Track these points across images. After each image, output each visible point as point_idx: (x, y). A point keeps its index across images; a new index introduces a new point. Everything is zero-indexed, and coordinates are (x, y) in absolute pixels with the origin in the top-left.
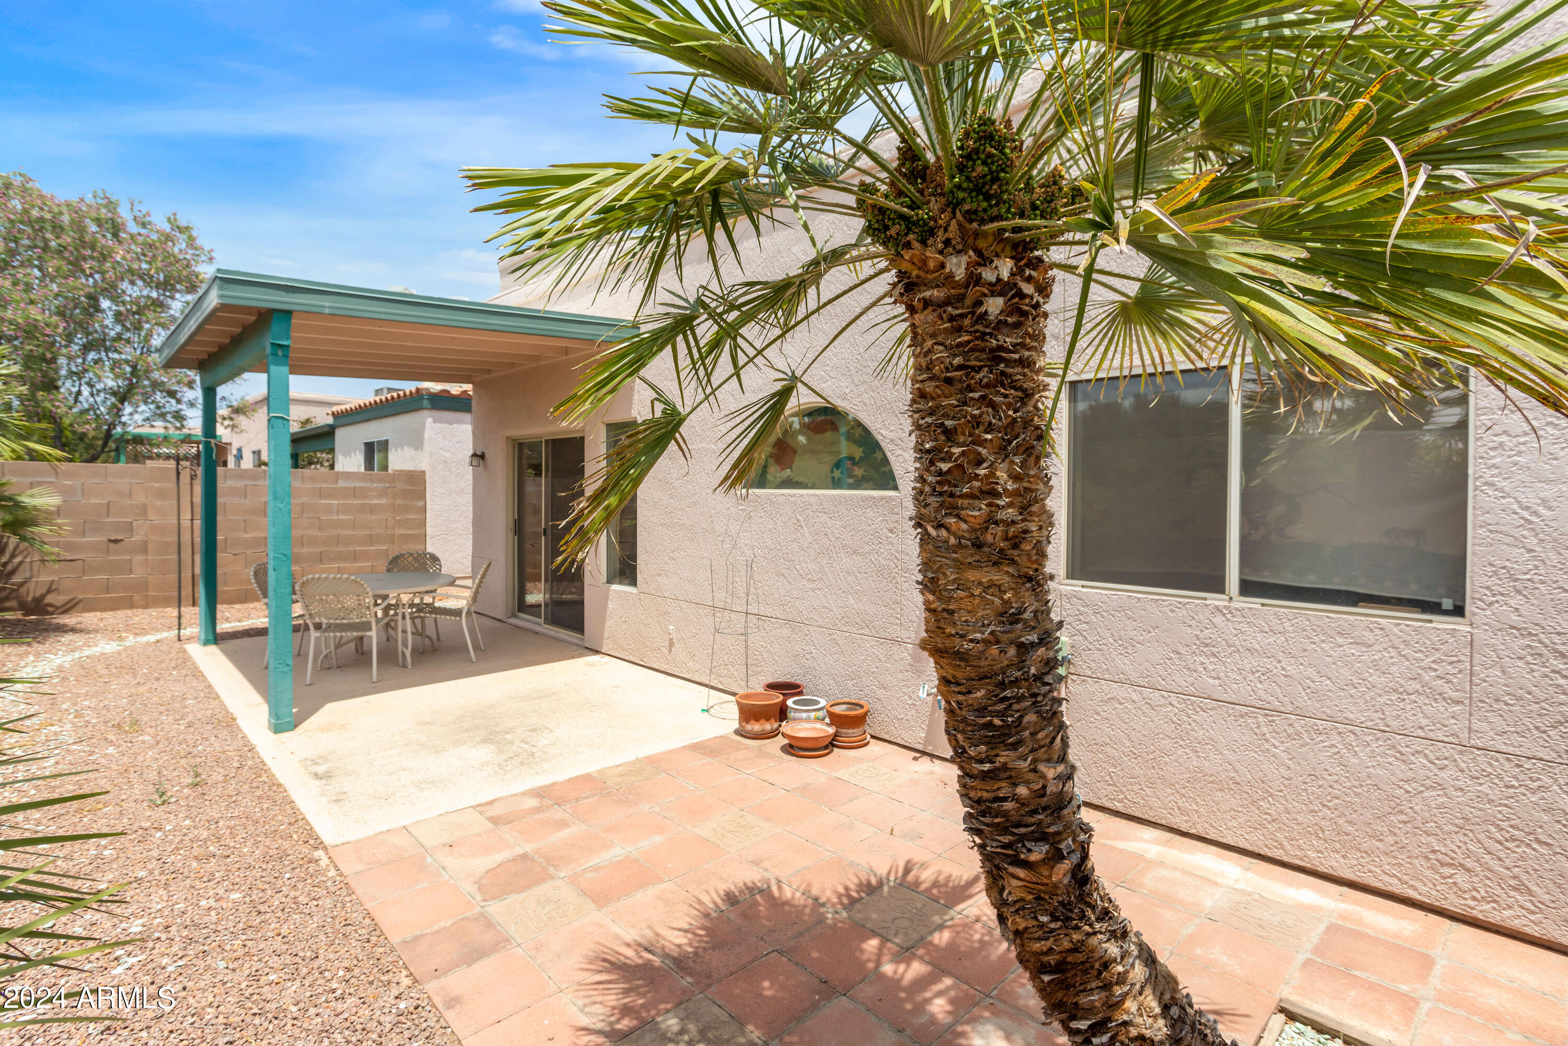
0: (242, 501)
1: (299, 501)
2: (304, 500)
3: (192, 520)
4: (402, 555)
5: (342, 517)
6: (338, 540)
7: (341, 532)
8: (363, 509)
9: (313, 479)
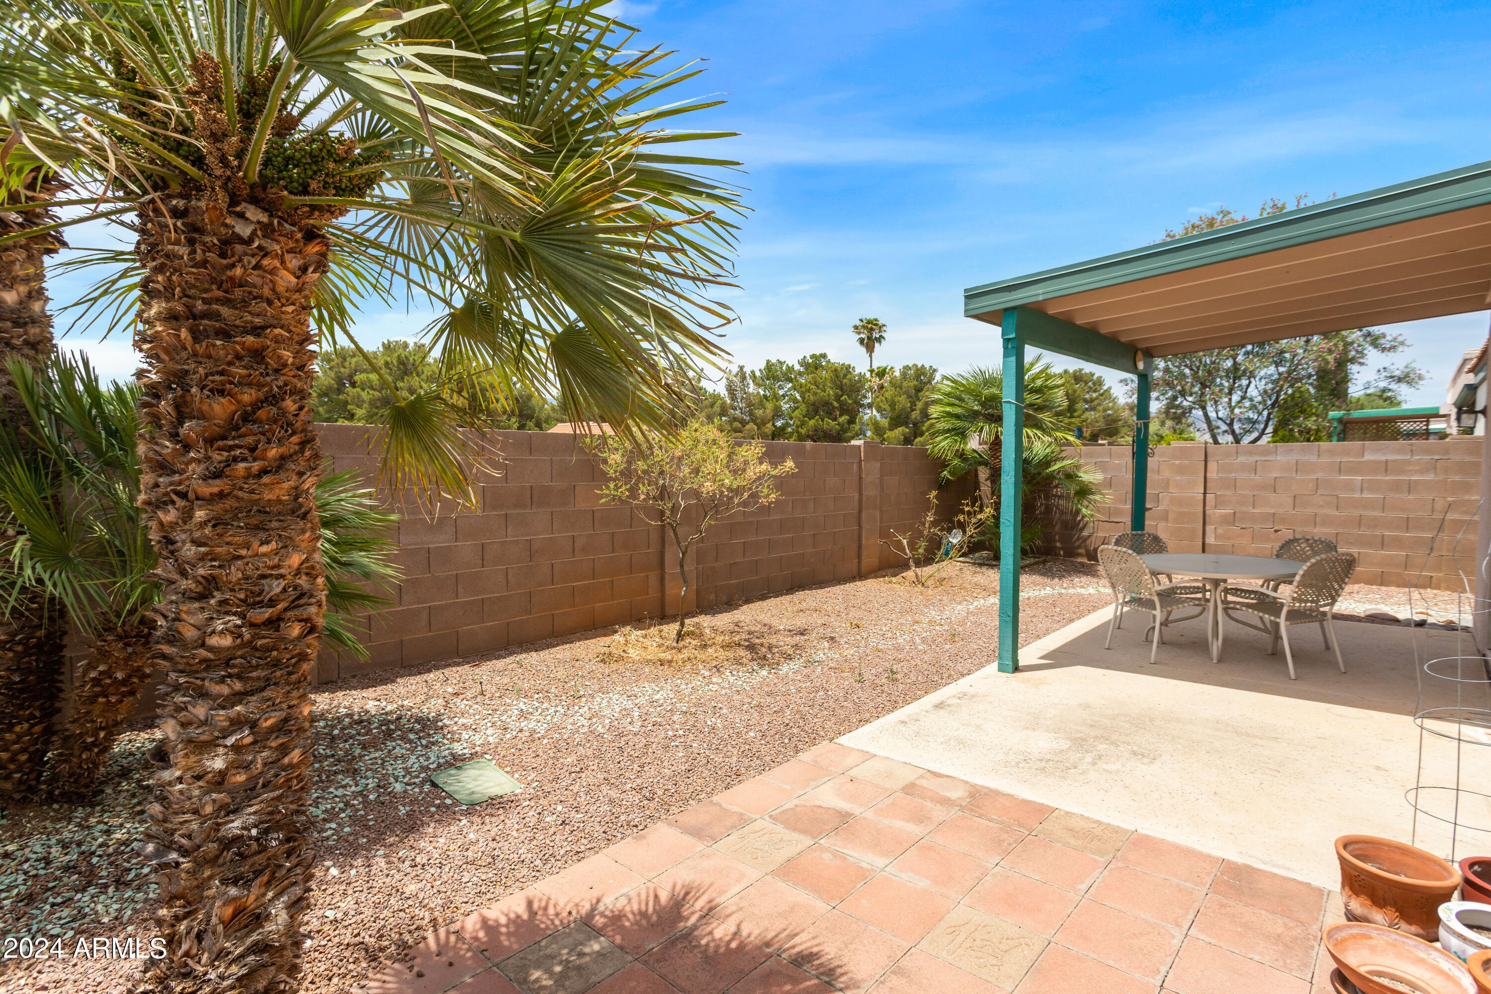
0: (1252, 476)
1: (1314, 477)
2: (1319, 475)
3: (1205, 494)
4: (1295, 540)
5: (1366, 495)
6: (1360, 521)
7: (1363, 513)
8: (1396, 487)
9: (1332, 453)
